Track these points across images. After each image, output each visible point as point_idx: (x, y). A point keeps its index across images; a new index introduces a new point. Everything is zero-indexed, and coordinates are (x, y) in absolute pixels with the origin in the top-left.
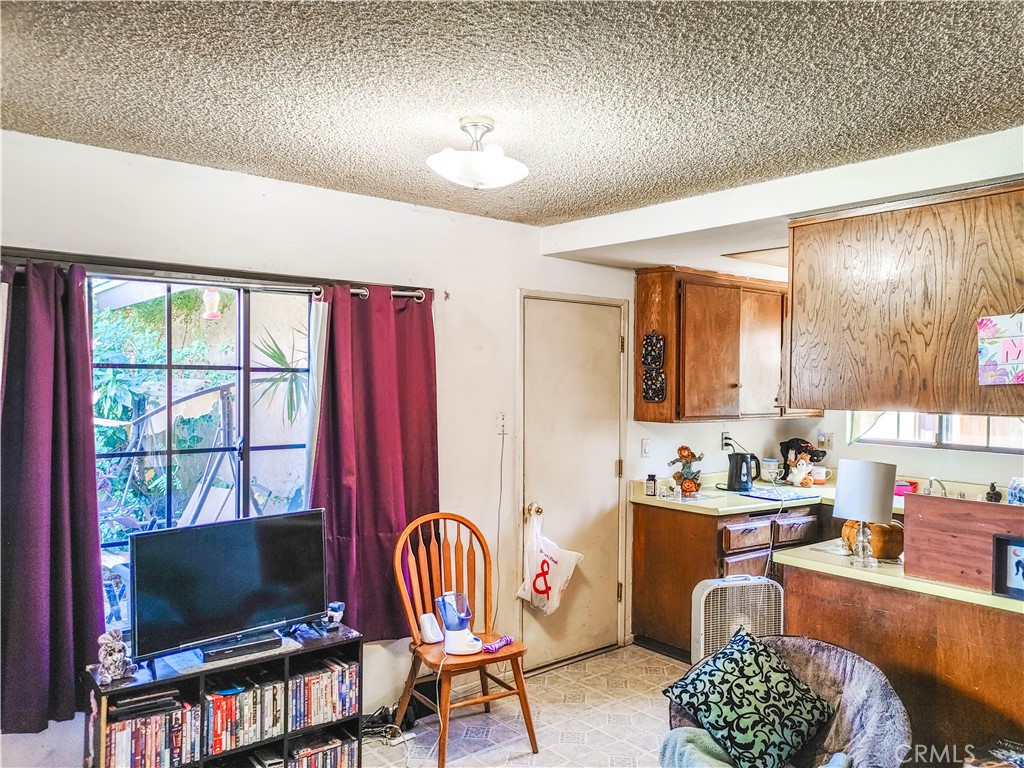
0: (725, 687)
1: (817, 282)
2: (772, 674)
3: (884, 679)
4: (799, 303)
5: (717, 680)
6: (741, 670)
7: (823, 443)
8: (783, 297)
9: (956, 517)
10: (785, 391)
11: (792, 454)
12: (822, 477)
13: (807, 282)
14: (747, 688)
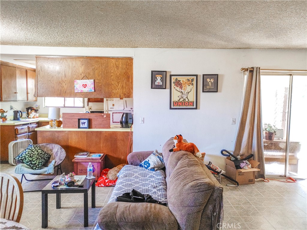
0: (29, 154)
1: (43, 70)
2: (38, 150)
3: (60, 146)
4: (39, 74)
5: (27, 153)
6: (32, 151)
7: (37, 108)
8: (26, 70)
9: (72, 116)
10: (36, 93)
11: (30, 111)
12: (38, 116)
13: (40, 70)
14: (34, 153)
